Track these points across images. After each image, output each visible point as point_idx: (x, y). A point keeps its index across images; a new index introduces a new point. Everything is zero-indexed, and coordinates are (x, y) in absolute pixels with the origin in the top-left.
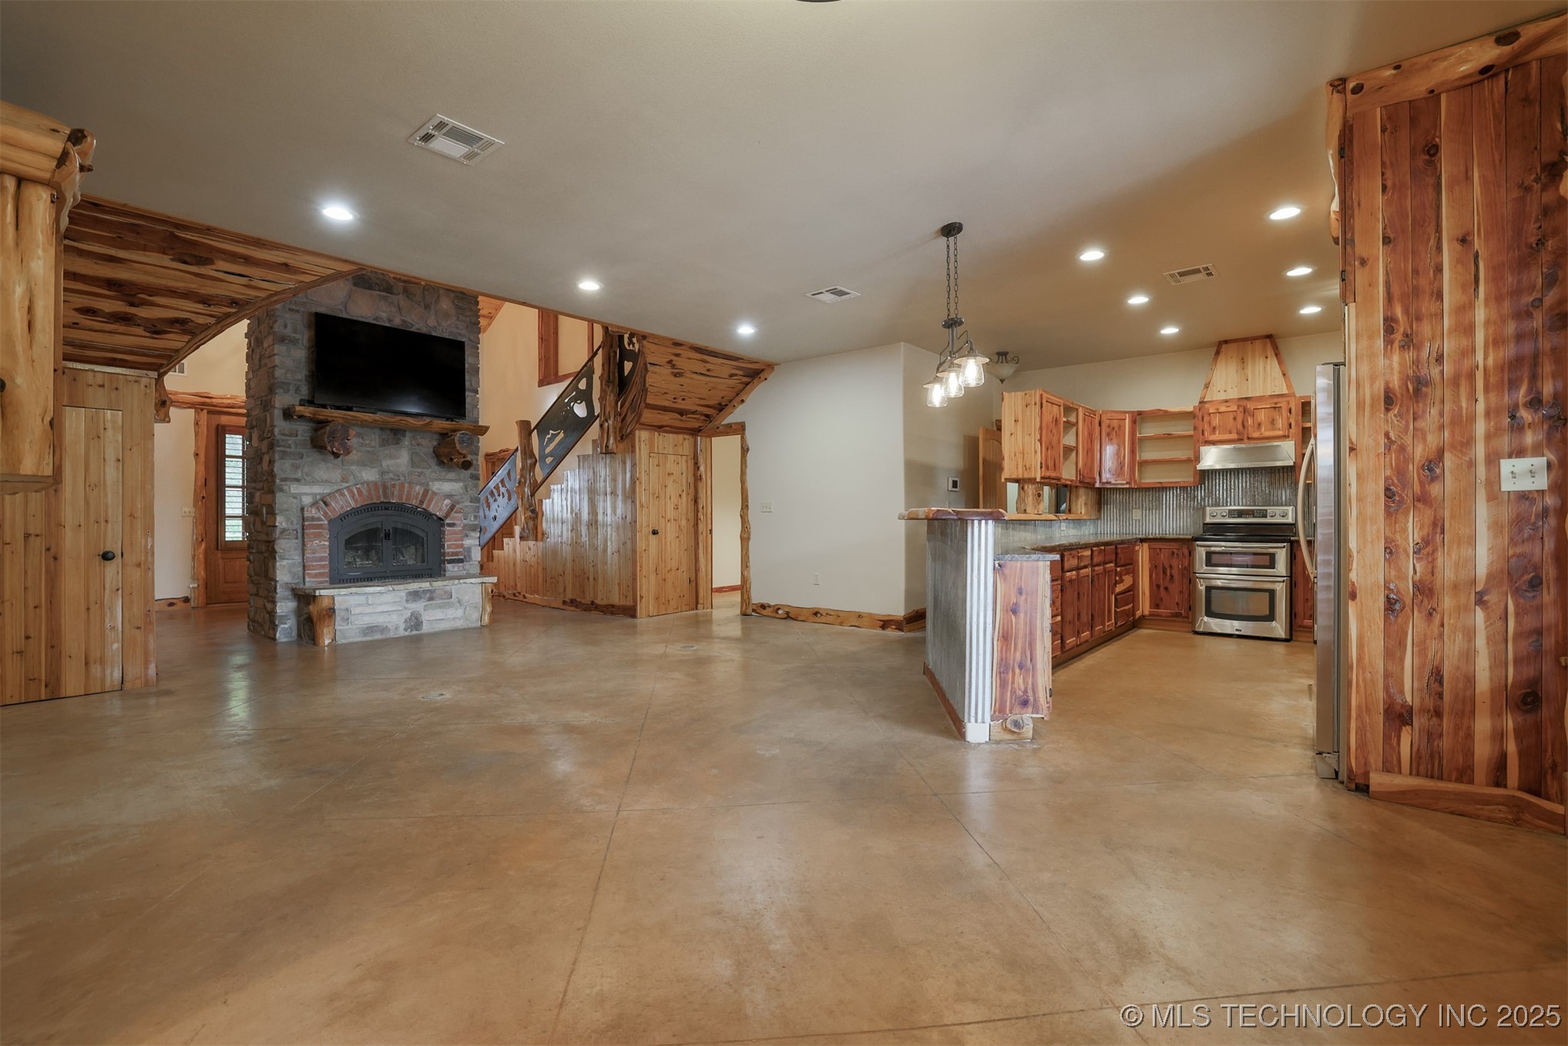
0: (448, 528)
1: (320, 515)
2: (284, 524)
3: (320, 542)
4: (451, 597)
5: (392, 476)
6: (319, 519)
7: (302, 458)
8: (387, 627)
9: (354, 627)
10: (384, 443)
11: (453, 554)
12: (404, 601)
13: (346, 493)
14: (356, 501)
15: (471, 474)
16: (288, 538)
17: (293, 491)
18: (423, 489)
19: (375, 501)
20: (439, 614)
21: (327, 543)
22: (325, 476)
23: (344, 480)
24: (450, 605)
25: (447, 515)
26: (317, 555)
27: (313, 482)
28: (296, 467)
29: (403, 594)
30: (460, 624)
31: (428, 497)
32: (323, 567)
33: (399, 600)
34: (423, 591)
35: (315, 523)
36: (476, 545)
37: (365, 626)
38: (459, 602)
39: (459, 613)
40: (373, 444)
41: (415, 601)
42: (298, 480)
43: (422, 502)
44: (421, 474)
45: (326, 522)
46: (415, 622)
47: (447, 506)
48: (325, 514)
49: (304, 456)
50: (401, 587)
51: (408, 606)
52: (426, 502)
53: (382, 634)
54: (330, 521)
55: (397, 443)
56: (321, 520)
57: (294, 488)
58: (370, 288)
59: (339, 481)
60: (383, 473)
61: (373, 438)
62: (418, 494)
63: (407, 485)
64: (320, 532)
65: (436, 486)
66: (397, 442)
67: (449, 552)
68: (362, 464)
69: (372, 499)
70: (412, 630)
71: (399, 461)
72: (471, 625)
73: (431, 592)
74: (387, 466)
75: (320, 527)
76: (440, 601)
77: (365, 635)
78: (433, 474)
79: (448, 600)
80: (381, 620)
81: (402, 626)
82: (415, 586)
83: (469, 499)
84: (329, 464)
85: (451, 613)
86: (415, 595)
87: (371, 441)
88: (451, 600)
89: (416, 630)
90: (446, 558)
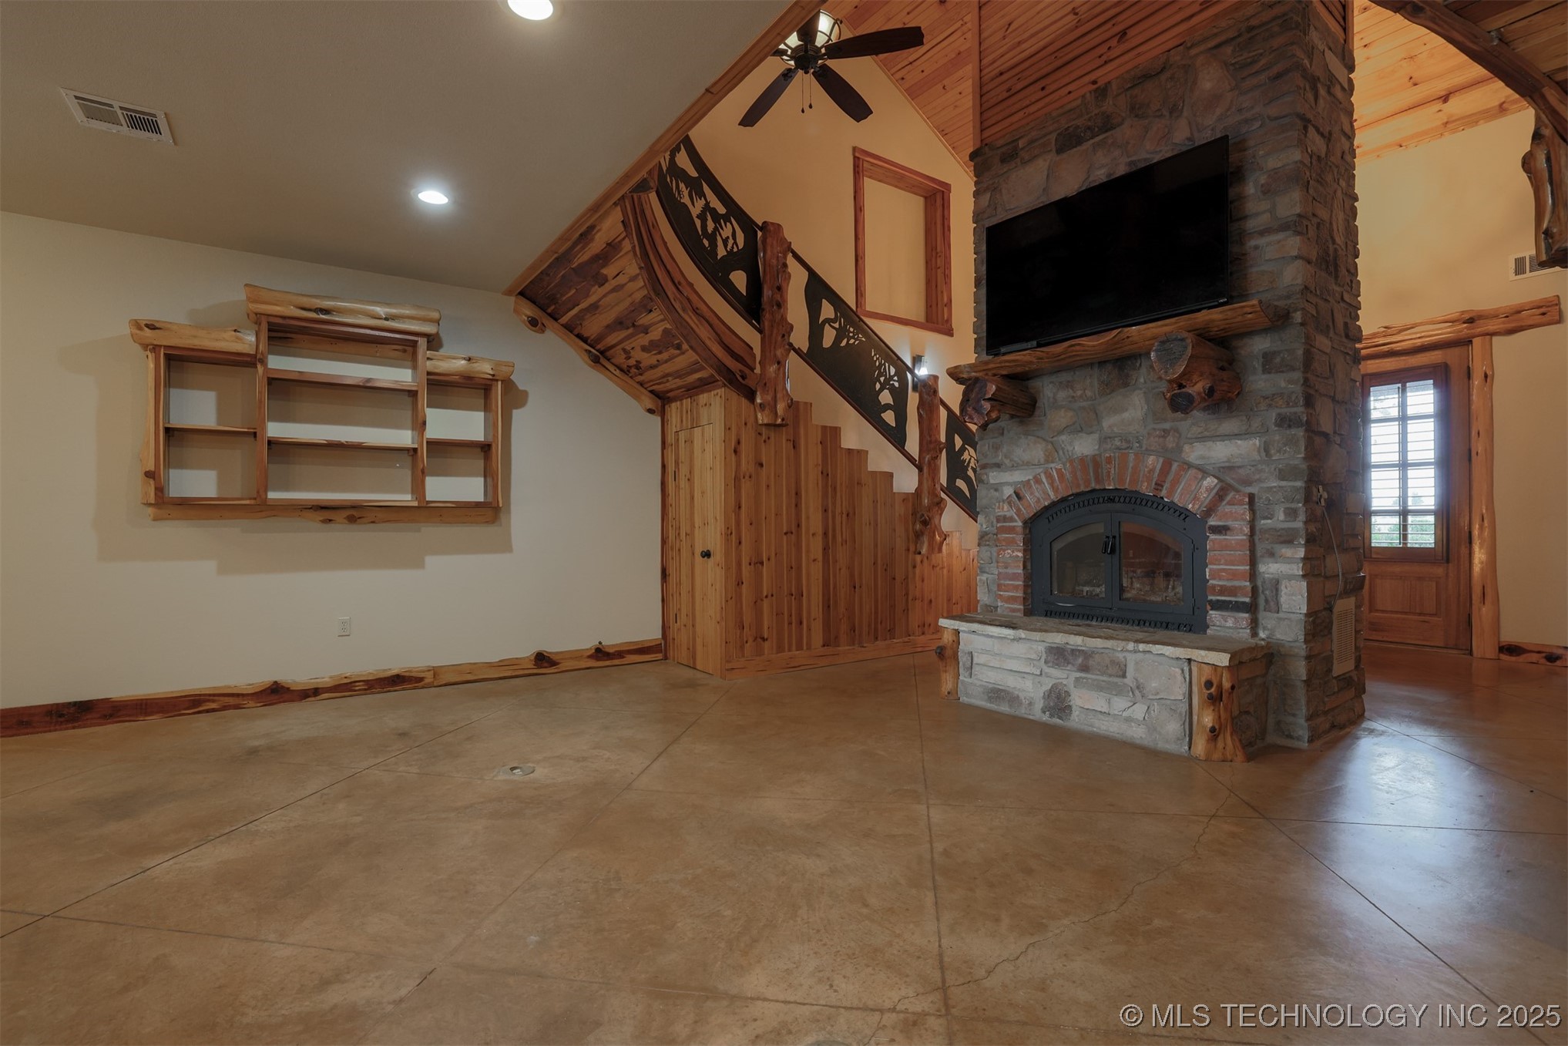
0: (1212, 537)
1: (1012, 513)
2: (984, 526)
3: (1013, 552)
4: (1124, 676)
5: (1118, 444)
6: (1011, 519)
7: (1003, 434)
8: (1018, 697)
9: (978, 683)
10: (1108, 389)
11: (1223, 590)
12: (1043, 660)
13: (1044, 480)
14: (1055, 490)
15: (1279, 415)
16: (988, 545)
17: (992, 481)
18: (1161, 460)
19: (1083, 489)
20: (1098, 702)
21: (1020, 554)
22: (1026, 457)
23: (1049, 459)
24: (1119, 691)
25: (1210, 511)
26: (1010, 571)
27: (1013, 466)
28: (997, 448)
29: (1041, 648)
30: (1137, 733)
31: (1170, 477)
32: (1016, 587)
33: (1034, 656)
34: (1073, 650)
35: (1007, 524)
36: (1290, 577)
37: (991, 686)
38: (1138, 688)
39: (1139, 711)
40: (1089, 393)
41: (1057, 665)
42: (998, 466)
43: (1159, 486)
44: (1166, 432)
45: (1020, 524)
46: (1058, 702)
47: (1209, 490)
48: (1019, 511)
49: (1005, 432)
50: (1037, 636)
51: (1046, 669)
52: (1167, 485)
53: (1011, 706)
54: (1025, 523)
55: (1126, 385)
56: (1016, 521)
57: (994, 477)
58: (1079, 142)
59: (1042, 461)
60: (1104, 439)
61: (1088, 384)
62: (1152, 471)
63: (1132, 457)
64: (1013, 538)
65: (1195, 453)
66: (1125, 382)
67: (1214, 587)
68: (1077, 429)
69: (1078, 486)
70: (1052, 716)
71: (1126, 415)
72: (1161, 745)
73: (1087, 655)
74: (1110, 427)
75: (1012, 530)
76: (1105, 678)
77: (990, 699)
78: (1194, 428)
79: (1116, 680)
80: (1011, 683)
81: (1039, 704)
82: (1058, 639)
83: (1277, 472)
84: (1029, 437)
85: (1120, 704)
86: (1059, 656)
87: (1085, 390)
88: (1125, 680)
89: (1060, 718)
90: (1210, 598)
